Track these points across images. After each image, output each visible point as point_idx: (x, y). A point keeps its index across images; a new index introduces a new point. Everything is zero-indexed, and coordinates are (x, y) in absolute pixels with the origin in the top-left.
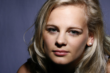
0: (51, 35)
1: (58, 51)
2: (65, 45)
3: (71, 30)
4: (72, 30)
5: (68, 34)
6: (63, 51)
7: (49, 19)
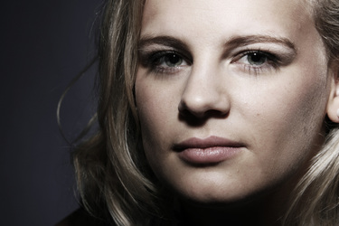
0: (159, 82)
1: (194, 143)
2: (221, 114)
3: (240, 49)
4: (245, 48)
5: (233, 66)
6: (214, 141)
7: (147, 13)
